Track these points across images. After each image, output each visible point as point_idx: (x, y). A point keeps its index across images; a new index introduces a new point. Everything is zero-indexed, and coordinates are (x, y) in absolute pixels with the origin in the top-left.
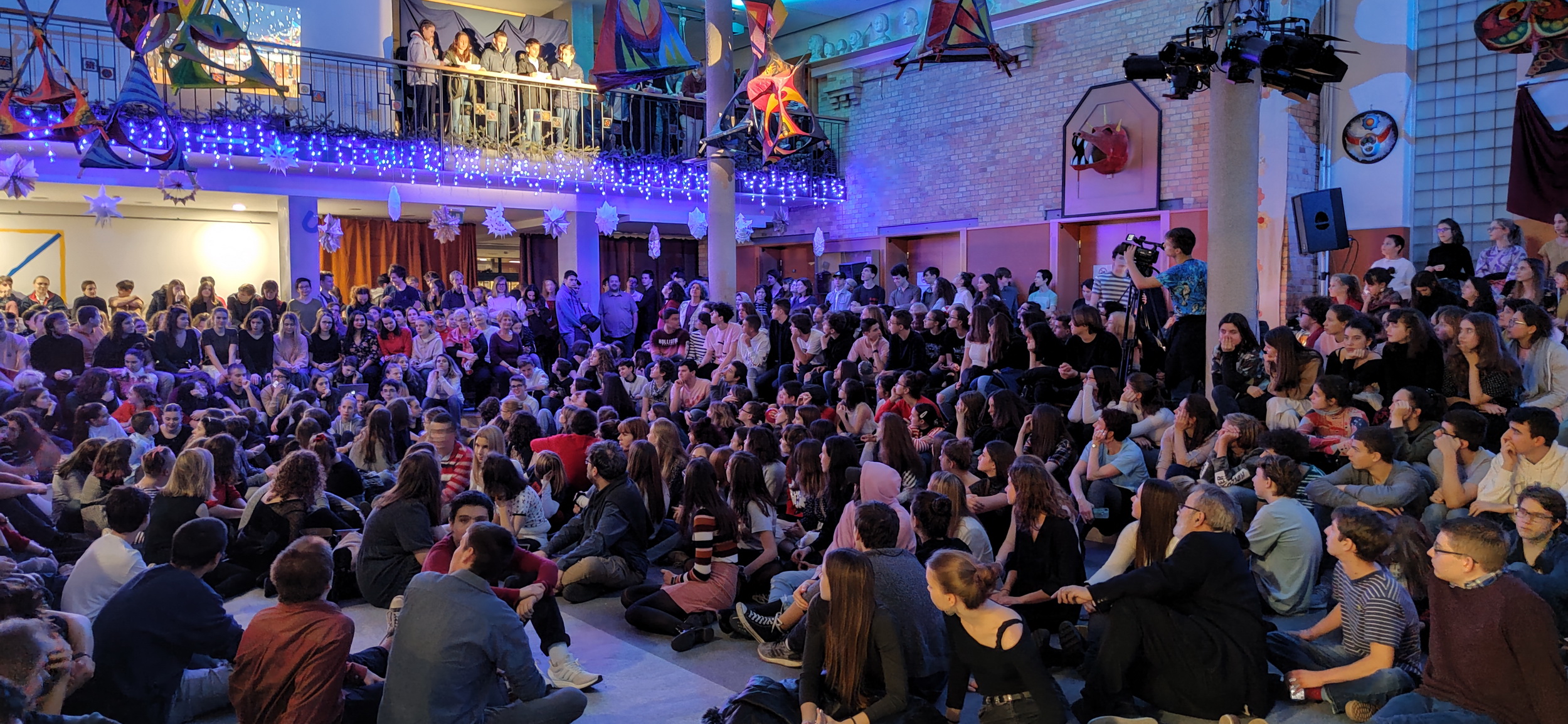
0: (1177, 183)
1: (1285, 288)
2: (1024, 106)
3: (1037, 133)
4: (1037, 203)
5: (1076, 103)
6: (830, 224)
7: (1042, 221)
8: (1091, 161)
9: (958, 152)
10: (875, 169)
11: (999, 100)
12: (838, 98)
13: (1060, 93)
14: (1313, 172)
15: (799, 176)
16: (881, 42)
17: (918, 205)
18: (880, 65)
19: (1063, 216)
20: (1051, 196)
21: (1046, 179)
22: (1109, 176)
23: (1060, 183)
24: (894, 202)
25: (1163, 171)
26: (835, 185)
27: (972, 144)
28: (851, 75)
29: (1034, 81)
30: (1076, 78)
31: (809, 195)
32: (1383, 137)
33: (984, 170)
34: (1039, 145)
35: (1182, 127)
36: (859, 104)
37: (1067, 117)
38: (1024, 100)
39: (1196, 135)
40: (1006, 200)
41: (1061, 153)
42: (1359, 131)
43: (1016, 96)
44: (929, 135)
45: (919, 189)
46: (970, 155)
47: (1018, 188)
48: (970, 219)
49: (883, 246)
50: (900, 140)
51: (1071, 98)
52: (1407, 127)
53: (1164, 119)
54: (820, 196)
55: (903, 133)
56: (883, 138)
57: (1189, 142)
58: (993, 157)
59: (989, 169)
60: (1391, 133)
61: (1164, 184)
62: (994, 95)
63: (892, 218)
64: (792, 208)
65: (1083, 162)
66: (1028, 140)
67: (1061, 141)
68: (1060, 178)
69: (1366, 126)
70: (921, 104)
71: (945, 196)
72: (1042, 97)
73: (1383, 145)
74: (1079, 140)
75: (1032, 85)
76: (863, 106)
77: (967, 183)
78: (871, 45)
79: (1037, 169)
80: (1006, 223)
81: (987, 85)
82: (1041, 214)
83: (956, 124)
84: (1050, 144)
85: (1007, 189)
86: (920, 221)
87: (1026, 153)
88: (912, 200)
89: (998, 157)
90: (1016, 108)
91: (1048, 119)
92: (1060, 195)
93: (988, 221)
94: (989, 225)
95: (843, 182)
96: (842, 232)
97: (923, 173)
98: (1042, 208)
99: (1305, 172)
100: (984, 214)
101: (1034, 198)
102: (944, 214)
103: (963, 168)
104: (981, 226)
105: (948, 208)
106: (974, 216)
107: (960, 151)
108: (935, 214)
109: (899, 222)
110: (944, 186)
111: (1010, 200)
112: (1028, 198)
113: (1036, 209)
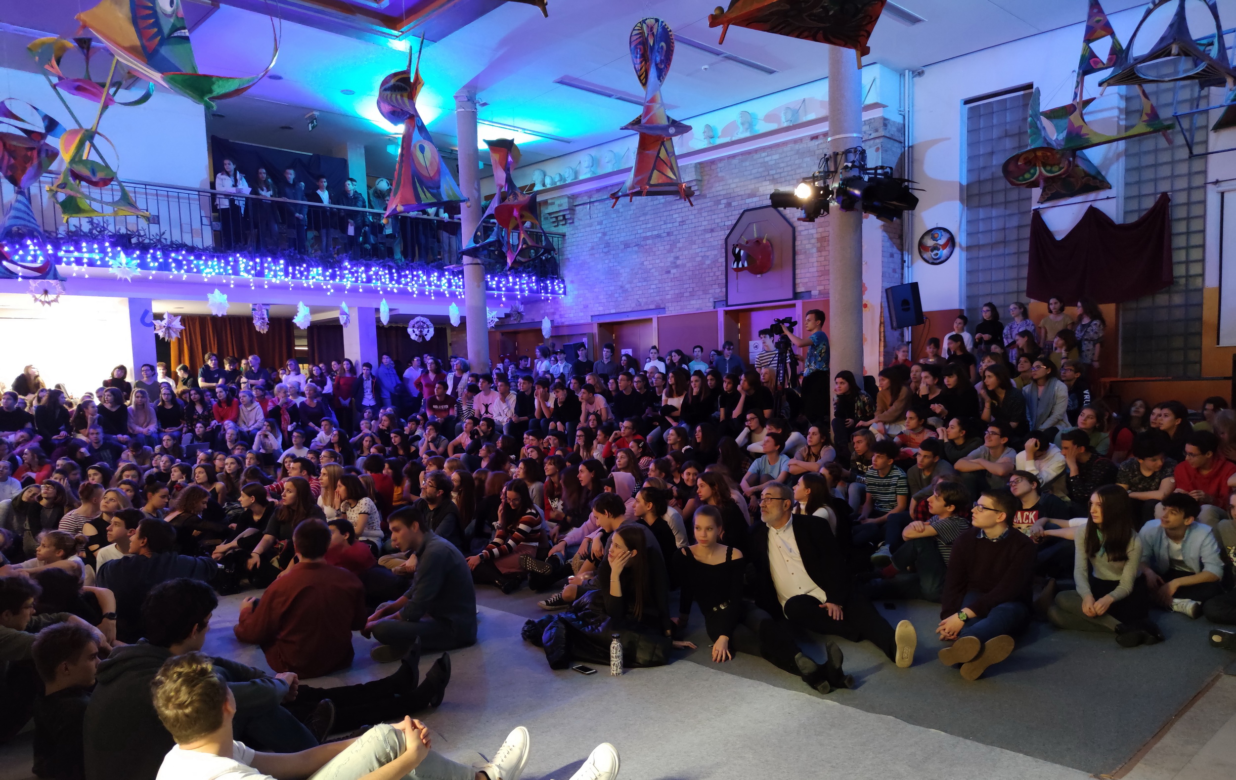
0: (806, 280)
1: (882, 354)
2: (697, 224)
3: (707, 244)
4: (708, 296)
5: (734, 222)
6: (554, 314)
7: (712, 309)
8: (746, 265)
9: (649, 258)
10: (587, 272)
11: (679, 220)
12: (557, 217)
13: (723, 215)
14: (899, 271)
15: (530, 277)
16: (588, 176)
17: (621, 299)
18: (589, 193)
19: (727, 306)
20: (718, 291)
21: (714, 278)
22: (759, 276)
23: (725, 281)
24: (602, 297)
25: (797, 271)
26: (558, 284)
27: (659, 253)
28: (566, 200)
29: (703, 206)
30: (734, 204)
31: (538, 292)
32: (944, 246)
33: (669, 272)
34: (708, 253)
35: (809, 239)
36: (573, 223)
37: (728, 232)
38: (696, 220)
39: (819, 245)
40: (686, 294)
41: (723, 260)
42: (930, 242)
43: (692, 217)
44: (627, 246)
45: (622, 287)
46: (658, 261)
47: (694, 285)
48: (660, 309)
49: (595, 330)
50: (606, 250)
51: (730, 218)
52: (961, 239)
53: (797, 234)
54: (547, 292)
55: (608, 245)
56: (592, 248)
57: (814, 250)
58: (675, 263)
59: (673, 271)
60: (950, 244)
61: (798, 281)
62: (674, 216)
63: (601, 308)
64: (525, 301)
65: (740, 266)
66: (699, 250)
67: (724, 250)
68: (724, 277)
69: (934, 239)
70: (620, 223)
71: (640, 292)
72: (709, 218)
73: (945, 252)
74: (737, 250)
75: (701, 209)
76: (576, 224)
77: (656, 282)
78: (581, 178)
79: (707, 271)
80: (686, 311)
81: (669, 208)
82: (711, 304)
83: (646, 238)
84: (716, 252)
85: (686, 286)
86: (623, 311)
87: (698, 259)
88: (616, 295)
89: (679, 262)
90: (691, 226)
91: (714, 234)
92: (724, 290)
93: (672, 310)
94: (674, 313)
95: (563, 282)
96: (563, 320)
97: (624, 275)
98: (712, 300)
99: (894, 271)
100: (670, 304)
101: (705, 292)
102: (640, 305)
103: (653, 270)
104: (668, 314)
105: (643, 300)
106: (662, 306)
107: (651, 258)
108: (633, 305)
109: (607, 312)
110: (640, 284)
111: (688, 294)
112: (701, 293)
113: (708, 300)
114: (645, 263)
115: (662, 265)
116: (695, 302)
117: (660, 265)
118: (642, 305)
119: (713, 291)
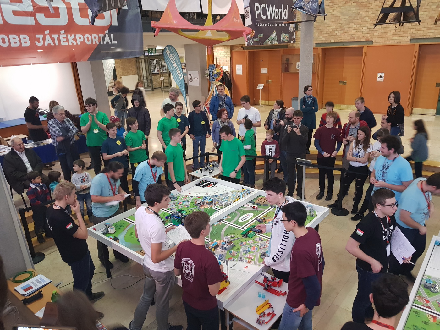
4: (406, 35)
7: (409, 43)
9: (364, 10)
17: (339, 34)
24: (325, 32)
27: (373, 7)
45: (340, 27)
46: (370, 12)
49: (319, 52)
63: (324, 39)
71: (355, 31)
77: (368, 25)
80: (388, 43)
86: (340, 41)
88: (336, 32)
94: (378, 44)
96: (294, 45)
97: (343, 20)
98: (409, 38)
101: (405, 33)
102: (354, 38)
103: (367, 18)
104: (374, 44)
105: (356, 36)
106: (370, 40)
107: (365, 10)
108: (349, 38)
109: (327, 42)
110: (355, 26)
111: (392, 33)
112: (402, 33)
113: (406, 38)
114: (360, 13)
115: (374, 15)
116: (396, 38)
117: (372, 15)
118: (355, 38)
119: (411, 32)
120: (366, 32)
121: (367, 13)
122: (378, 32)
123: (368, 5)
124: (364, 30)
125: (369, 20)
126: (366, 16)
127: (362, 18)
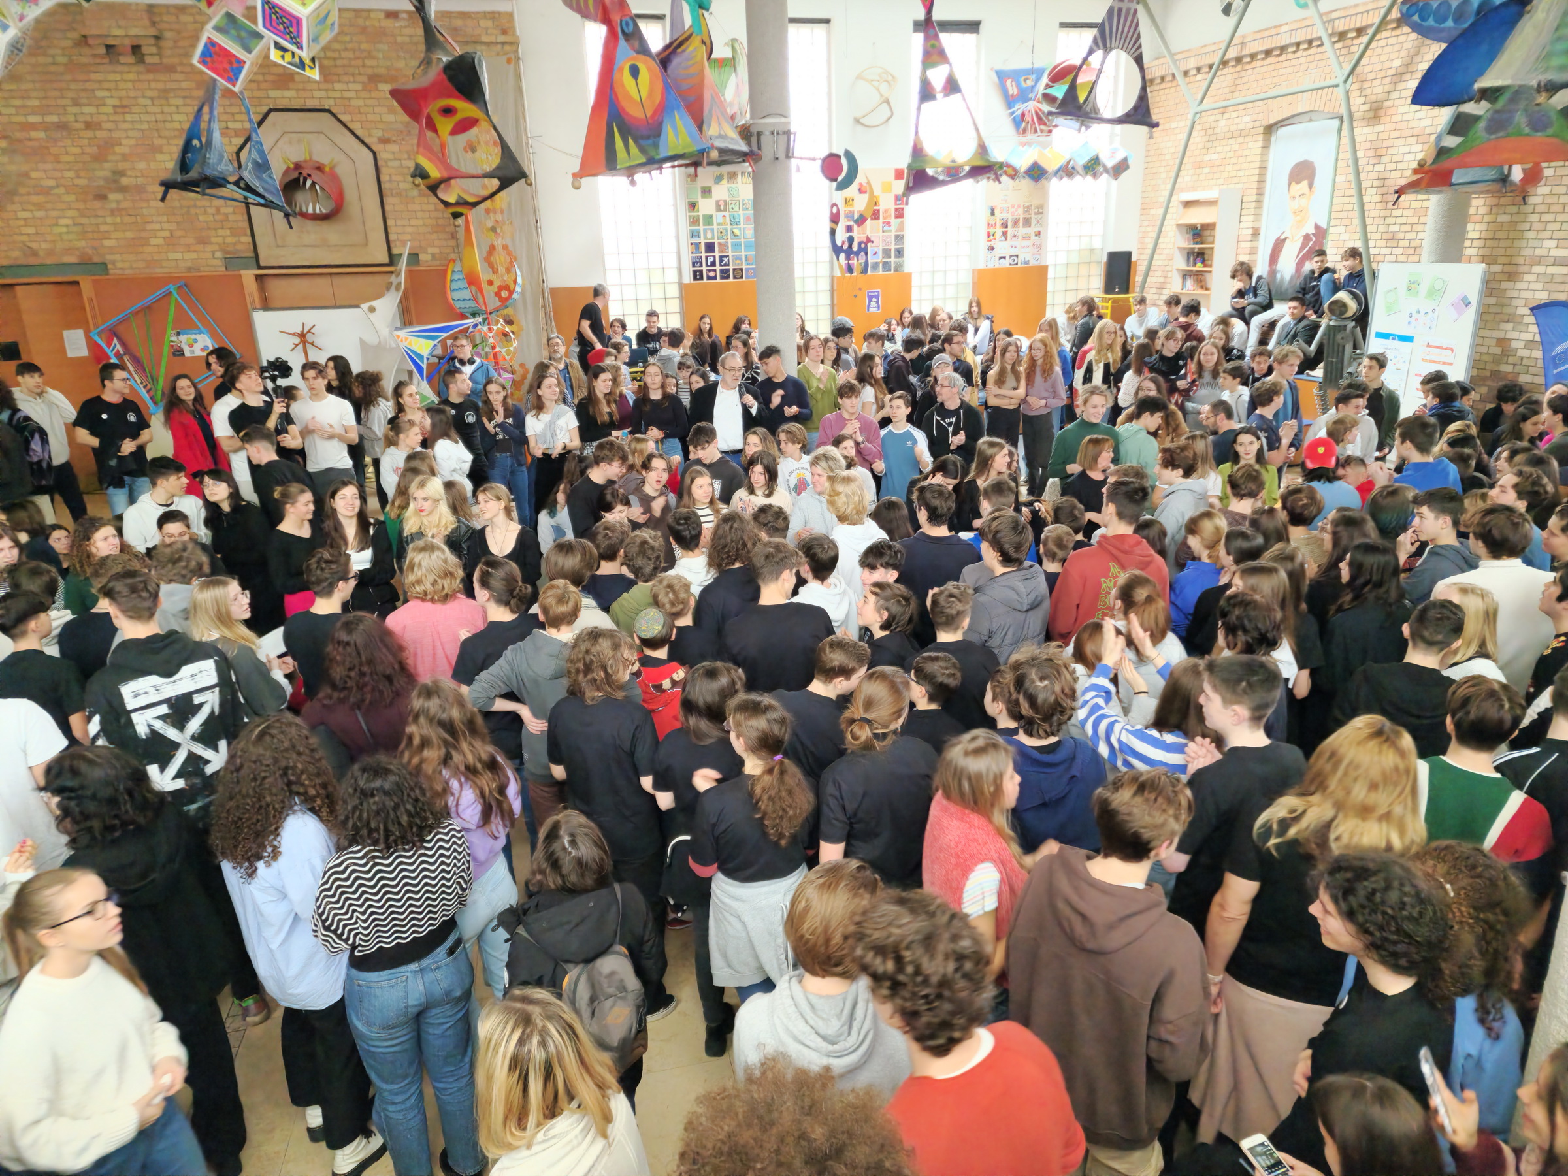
2: (159, 117)
4: (209, 248)
7: (228, 270)
9: (42, 166)
11: (110, 102)
19: (260, 267)
20: (231, 240)
21: (218, 217)
23: (246, 225)
25: (389, 223)
27: (69, 158)
29: (169, 86)
33: (102, 197)
38: (157, 109)
40: (153, 241)
46: (69, 174)
58: (115, 181)
59: (112, 196)
61: (392, 237)
62: (99, 94)
68: (243, 218)
71: (31, 230)
75: (165, 91)
77: (70, 213)
82: (219, 263)
89: (125, 181)
92: (247, 239)
93: (126, 269)
94: (129, 273)
98: (219, 255)
100: (117, 257)
101: (203, 241)
102: (35, 253)
103: (61, 190)
104: (114, 273)
105: (41, 248)
106: (96, 259)
107: (49, 166)
108: (16, 254)
110: (28, 214)
111: (160, 241)
112: (191, 241)
113: (210, 255)
114: (34, 175)
115: (82, 182)
116: (179, 256)
117: (77, 181)
118: (41, 253)
119: (220, 240)
120: (71, 237)
121: (58, 174)
122: (114, 235)
123: (54, 150)
124: (64, 230)
125: (72, 197)
126: (58, 186)
127: (46, 191)
